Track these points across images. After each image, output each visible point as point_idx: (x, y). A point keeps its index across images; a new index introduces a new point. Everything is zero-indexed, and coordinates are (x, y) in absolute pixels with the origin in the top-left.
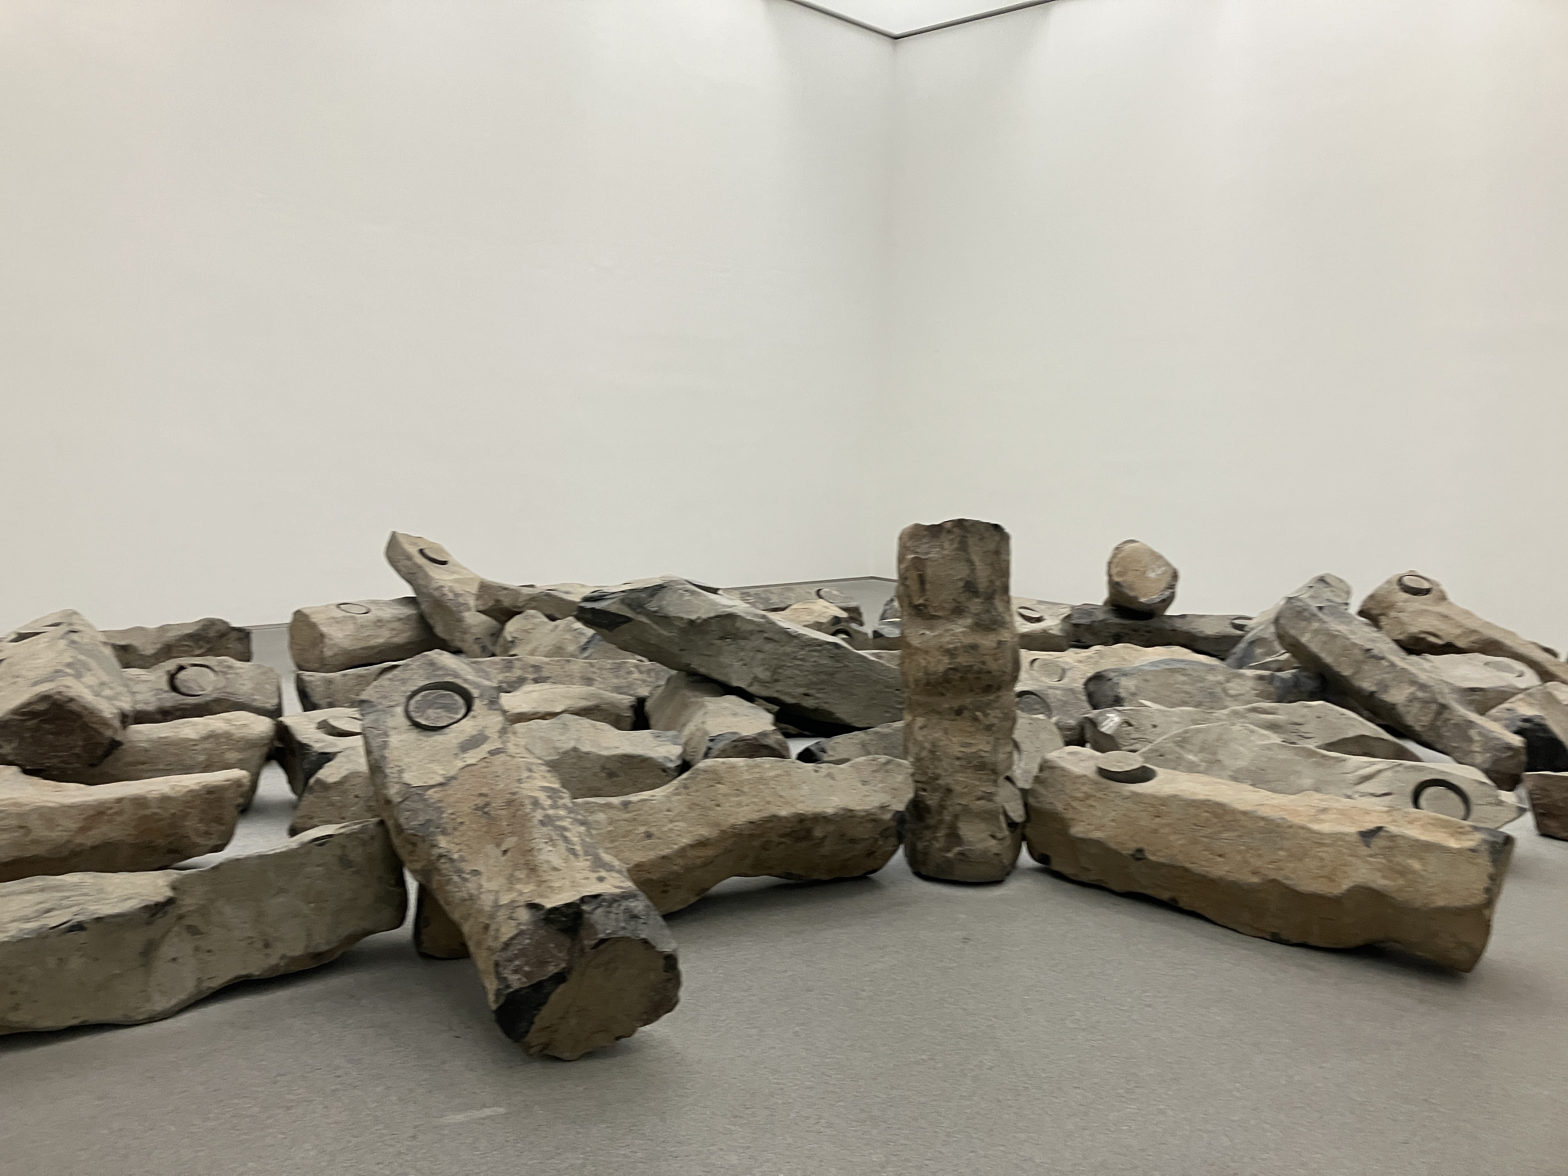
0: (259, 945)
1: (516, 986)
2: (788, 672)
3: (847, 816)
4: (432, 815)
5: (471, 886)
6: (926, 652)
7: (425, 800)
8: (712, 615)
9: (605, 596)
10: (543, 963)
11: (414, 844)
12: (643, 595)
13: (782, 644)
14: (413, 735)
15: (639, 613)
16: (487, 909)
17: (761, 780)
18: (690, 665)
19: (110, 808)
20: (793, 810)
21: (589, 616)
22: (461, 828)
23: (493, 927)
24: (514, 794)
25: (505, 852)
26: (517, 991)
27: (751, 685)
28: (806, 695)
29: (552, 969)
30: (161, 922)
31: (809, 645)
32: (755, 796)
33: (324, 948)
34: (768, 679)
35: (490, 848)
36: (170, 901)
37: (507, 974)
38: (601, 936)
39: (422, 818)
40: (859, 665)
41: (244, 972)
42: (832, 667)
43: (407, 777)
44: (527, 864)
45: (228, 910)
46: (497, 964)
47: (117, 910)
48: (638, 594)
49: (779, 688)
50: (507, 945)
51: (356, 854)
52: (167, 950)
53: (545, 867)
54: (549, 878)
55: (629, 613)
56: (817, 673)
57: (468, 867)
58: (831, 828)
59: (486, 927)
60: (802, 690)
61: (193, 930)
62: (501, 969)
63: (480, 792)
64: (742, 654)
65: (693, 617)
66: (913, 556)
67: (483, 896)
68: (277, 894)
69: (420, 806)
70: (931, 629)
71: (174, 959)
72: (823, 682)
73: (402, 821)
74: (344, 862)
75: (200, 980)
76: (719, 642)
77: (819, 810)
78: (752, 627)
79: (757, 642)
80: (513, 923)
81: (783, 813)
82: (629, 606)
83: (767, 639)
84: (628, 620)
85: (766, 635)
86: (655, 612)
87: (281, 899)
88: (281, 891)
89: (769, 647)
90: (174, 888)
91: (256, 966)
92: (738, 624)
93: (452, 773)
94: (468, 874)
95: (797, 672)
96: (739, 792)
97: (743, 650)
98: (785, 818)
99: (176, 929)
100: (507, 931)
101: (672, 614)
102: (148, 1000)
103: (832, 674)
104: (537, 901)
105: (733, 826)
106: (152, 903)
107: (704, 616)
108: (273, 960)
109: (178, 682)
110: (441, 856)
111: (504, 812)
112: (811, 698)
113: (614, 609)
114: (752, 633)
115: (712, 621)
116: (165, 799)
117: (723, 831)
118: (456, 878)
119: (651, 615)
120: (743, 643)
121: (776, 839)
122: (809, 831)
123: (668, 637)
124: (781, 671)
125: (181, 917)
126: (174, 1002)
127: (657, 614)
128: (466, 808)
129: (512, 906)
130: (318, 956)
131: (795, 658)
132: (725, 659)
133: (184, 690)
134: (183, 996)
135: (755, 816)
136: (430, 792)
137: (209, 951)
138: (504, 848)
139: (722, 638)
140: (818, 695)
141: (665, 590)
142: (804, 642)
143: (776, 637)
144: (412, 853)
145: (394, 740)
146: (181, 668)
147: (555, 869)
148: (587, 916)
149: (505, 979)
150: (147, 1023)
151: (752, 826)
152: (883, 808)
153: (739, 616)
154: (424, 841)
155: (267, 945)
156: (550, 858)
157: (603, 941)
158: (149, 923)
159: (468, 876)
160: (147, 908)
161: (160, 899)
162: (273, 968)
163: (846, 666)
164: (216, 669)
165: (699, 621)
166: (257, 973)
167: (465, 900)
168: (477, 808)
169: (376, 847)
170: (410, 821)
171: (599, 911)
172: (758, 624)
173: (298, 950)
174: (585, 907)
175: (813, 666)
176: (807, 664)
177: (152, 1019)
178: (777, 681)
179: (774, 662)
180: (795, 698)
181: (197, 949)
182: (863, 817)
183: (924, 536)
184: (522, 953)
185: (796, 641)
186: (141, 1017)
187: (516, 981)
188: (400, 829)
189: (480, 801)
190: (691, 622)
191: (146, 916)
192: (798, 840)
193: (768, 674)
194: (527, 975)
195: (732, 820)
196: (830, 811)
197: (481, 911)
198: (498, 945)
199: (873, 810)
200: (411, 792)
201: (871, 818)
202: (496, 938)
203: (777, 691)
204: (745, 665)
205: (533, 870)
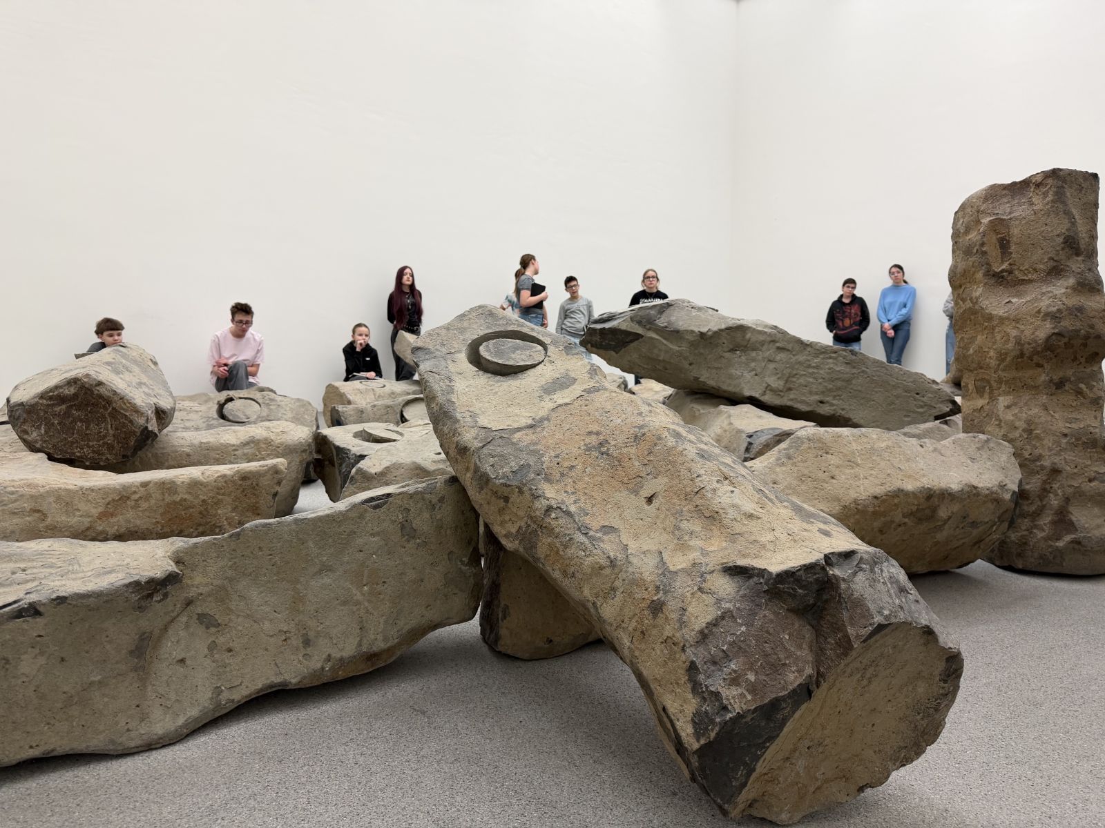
0: (296, 641)
1: (737, 707)
2: (802, 381)
3: (972, 494)
4: (524, 458)
5: (609, 546)
6: (1017, 320)
7: (513, 444)
8: (723, 327)
9: (614, 316)
10: (776, 668)
11: (506, 499)
12: (652, 312)
13: (794, 353)
14: (483, 379)
15: (649, 329)
16: (648, 577)
17: (872, 451)
18: (699, 378)
19: (135, 492)
20: (919, 485)
21: (597, 338)
22: (572, 474)
23: (672, 605)
24: (641, 427)
25: (650, 500)
26: (740, 716)
27: (764, 394)
28: (822, 402)
29: (793, 679)
30: (159, 609)
31: (823, 353)
32: (872, 469)
33: (380, 645)
34: (781, 388)
35: (622, 496)
36: (171, 579)
37: (716, 683)
38: (878, 619)
39: (514, 465)
40: (877, 371)
41: (277, 680)
42: (847, 373)
43: (483, 421)
44: (698, 510)
45: (254, 593)
46: (692, 668)
47: (90, 587)
48: (648, 311)
49: (792, 396)
50: (704, 636)
51: (422, 522)
52: (171, 648)
53: (732, 513)
54: (745, 529)
55: (640, 331)
56: (831, 380)
57: (594, 523)
58: (956, 507)
59: (657, 608)
60: (817, 398)
61: (206, 621)
62: (701, 677)
63: (587, 430)
64: (753, 364)
65: (704, 330)
66: (988, 219)
67: (634, 560)
68: (320, 572)
69: (507, 450)
70: (1019, 295)
71: (182, 661)
72: (839, 389)
73: (487, 468)
74: (407, 531)
75: (218, 691)
76: (728, 355)
77: (943, 485)
78: (761, 338)
79: (768, 352)
80: (709, 599)
81: (909, 486)
82: (640, 323)
83: (778, 348)
84: (637, 336)
85: (778, 345)
86: (666, 327)
87: (326, 580)
88: (325, 569)
89: (781, 356)
90: (178, 562)
91: (292, 672)
92: (748, 336)
93: (542, 413)
94: (597, 531)
95: (811, 380)
96: (852, 463)
97: (754, 360)
98: (913, 493)
99: (184, 619)
100: (701, 614)
101: (682, 328)
102: (144, 718)
103: (849, 381)
104: (741, 562)
105: (855, 501)
106: (143, 580)
107: (715, 329)
108: (316, 663)
109: (225, 411)
110: (549, 509)
111: (633, 450)
112: (827, 405)
113: (625, 326)
114: (762, 343)
115: (724, 333)
116: (194, 484)
117: (845, 507)
118: (580, 538)
119: (662, 331)
120: (754, 354)
121: (898, 518)
122: (934, 510)
123: (678, 351)
124: (794, 379)
125: (189, 603)
126: (181, 721)
127: (668, 329)
128: (573, 448)
129: (697, 571)
130: (371, 657)
131: (809, 366)
132: (736, 372)
133: (231, 418)
134: (194, 712)
135: (879, 491)
136: (518, 435)
137: (230, 650)
138: (646, 493)
139: (733, 350)
140: (834, 402)
141: (672, 308)
142: (818, 350)
143: (789, 347)
144: (501, 511)
145: (460, 385)
146: (230, 400)
147: (750, 516)
148: (843, 586)
149: (717, 695)
150: (142, 751)
151: (876, 502)
152: (1002, 486)
153: (749, 328)
154: (521, 492)
155: (307, 642)
156: (737, 501)
157: (881, 627)
158: (141, 609)
159: (599, 535)
160: (136, 585)
161: (158, 573)
162: (314, 674)
163: (863, 371)
164: (260, 401)
165: (710, 333)
166: (294, 681)
167: (602, 568)
168: (589, 449)
169: (446, 513)
170: (499, 469)
171: (861, 577)
172: (770, 335)
173: (348, 649)
174: (836, 571)
175: (828, 373)
176: (821, 372)
177: (150, 746)
178: (790, 389)
179: (787, 371)
180: (811, 405)
181: (212, 647)
182: (986, 496)
183: (1005, 196)
184: (738, 648)
185: (809, 349)
186: (133, 744)
187: (737, 700)
188: (483, 480)
189: (594, 440)
190: (702, 334)
191: (135, 597)
192: (920, 520)
193: (781, 383)
194: (753, 689)
195: (853, 494)
196: (955, 487)
197: (637, 582)
198: (689, 634)
199: (994, 489)
200: (490, 437)
201: (992, 498)
202: (682, 623)
203: (792, 400)
204: (756, 375)
205: (712, 518)
